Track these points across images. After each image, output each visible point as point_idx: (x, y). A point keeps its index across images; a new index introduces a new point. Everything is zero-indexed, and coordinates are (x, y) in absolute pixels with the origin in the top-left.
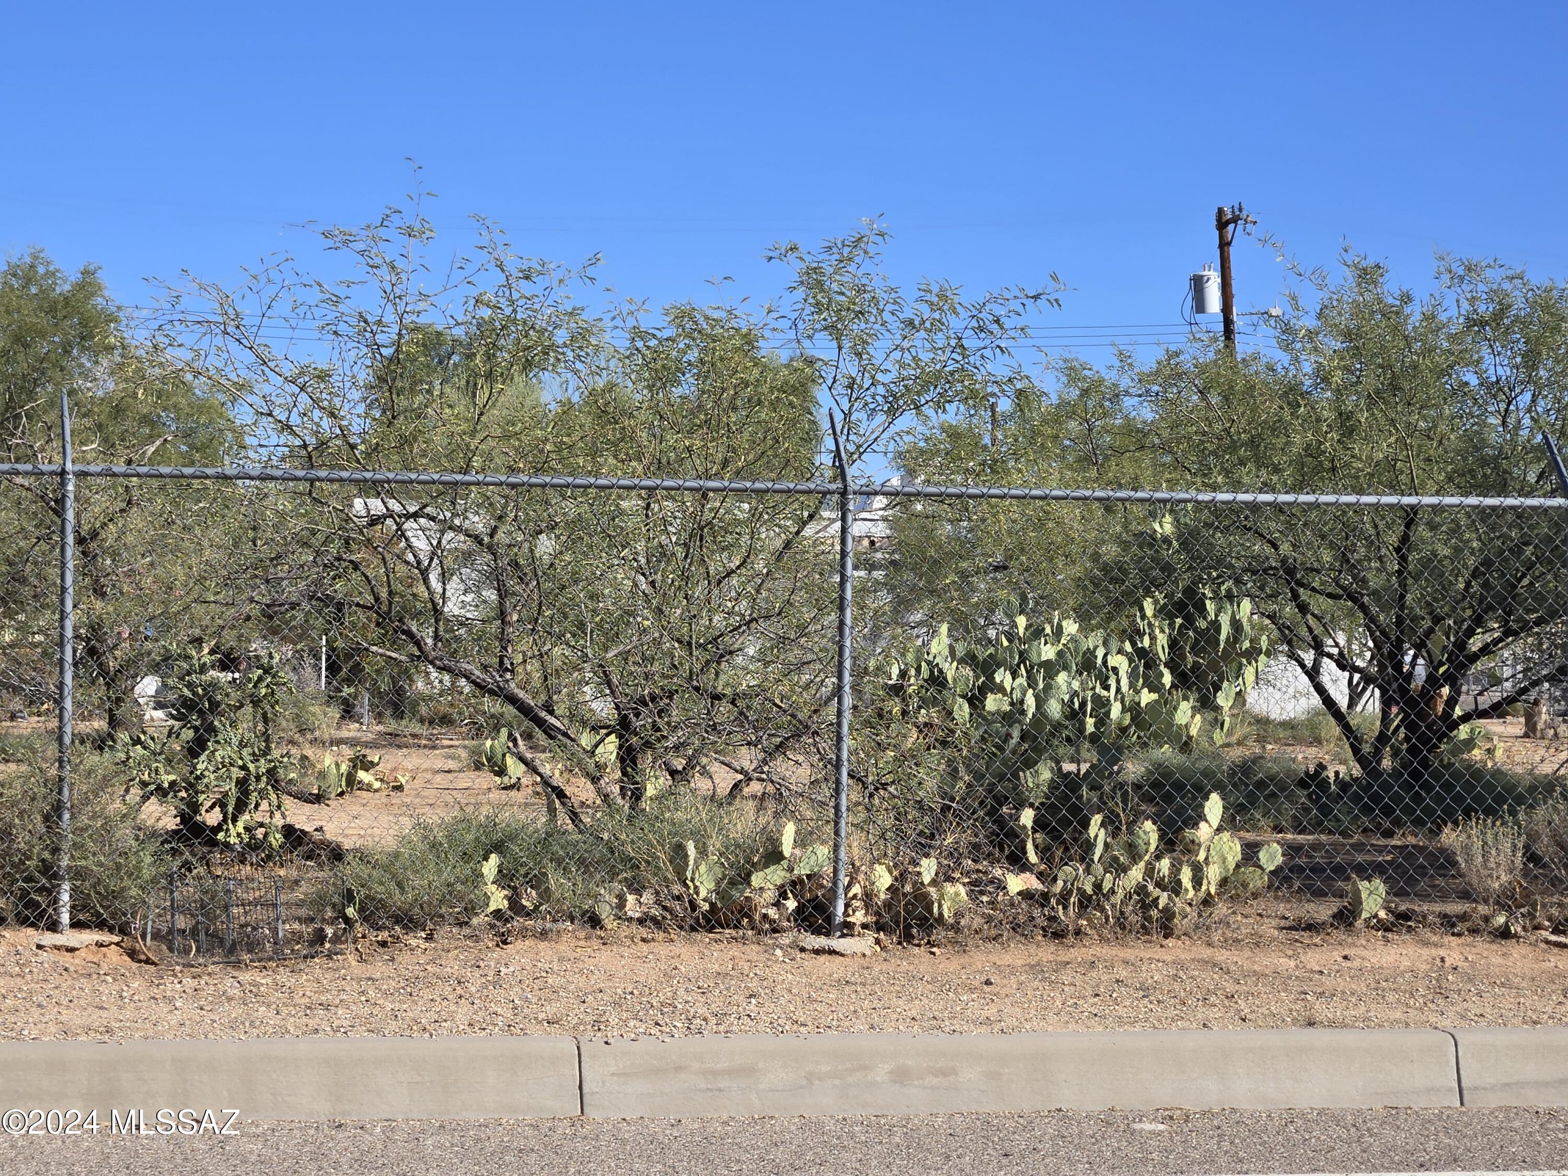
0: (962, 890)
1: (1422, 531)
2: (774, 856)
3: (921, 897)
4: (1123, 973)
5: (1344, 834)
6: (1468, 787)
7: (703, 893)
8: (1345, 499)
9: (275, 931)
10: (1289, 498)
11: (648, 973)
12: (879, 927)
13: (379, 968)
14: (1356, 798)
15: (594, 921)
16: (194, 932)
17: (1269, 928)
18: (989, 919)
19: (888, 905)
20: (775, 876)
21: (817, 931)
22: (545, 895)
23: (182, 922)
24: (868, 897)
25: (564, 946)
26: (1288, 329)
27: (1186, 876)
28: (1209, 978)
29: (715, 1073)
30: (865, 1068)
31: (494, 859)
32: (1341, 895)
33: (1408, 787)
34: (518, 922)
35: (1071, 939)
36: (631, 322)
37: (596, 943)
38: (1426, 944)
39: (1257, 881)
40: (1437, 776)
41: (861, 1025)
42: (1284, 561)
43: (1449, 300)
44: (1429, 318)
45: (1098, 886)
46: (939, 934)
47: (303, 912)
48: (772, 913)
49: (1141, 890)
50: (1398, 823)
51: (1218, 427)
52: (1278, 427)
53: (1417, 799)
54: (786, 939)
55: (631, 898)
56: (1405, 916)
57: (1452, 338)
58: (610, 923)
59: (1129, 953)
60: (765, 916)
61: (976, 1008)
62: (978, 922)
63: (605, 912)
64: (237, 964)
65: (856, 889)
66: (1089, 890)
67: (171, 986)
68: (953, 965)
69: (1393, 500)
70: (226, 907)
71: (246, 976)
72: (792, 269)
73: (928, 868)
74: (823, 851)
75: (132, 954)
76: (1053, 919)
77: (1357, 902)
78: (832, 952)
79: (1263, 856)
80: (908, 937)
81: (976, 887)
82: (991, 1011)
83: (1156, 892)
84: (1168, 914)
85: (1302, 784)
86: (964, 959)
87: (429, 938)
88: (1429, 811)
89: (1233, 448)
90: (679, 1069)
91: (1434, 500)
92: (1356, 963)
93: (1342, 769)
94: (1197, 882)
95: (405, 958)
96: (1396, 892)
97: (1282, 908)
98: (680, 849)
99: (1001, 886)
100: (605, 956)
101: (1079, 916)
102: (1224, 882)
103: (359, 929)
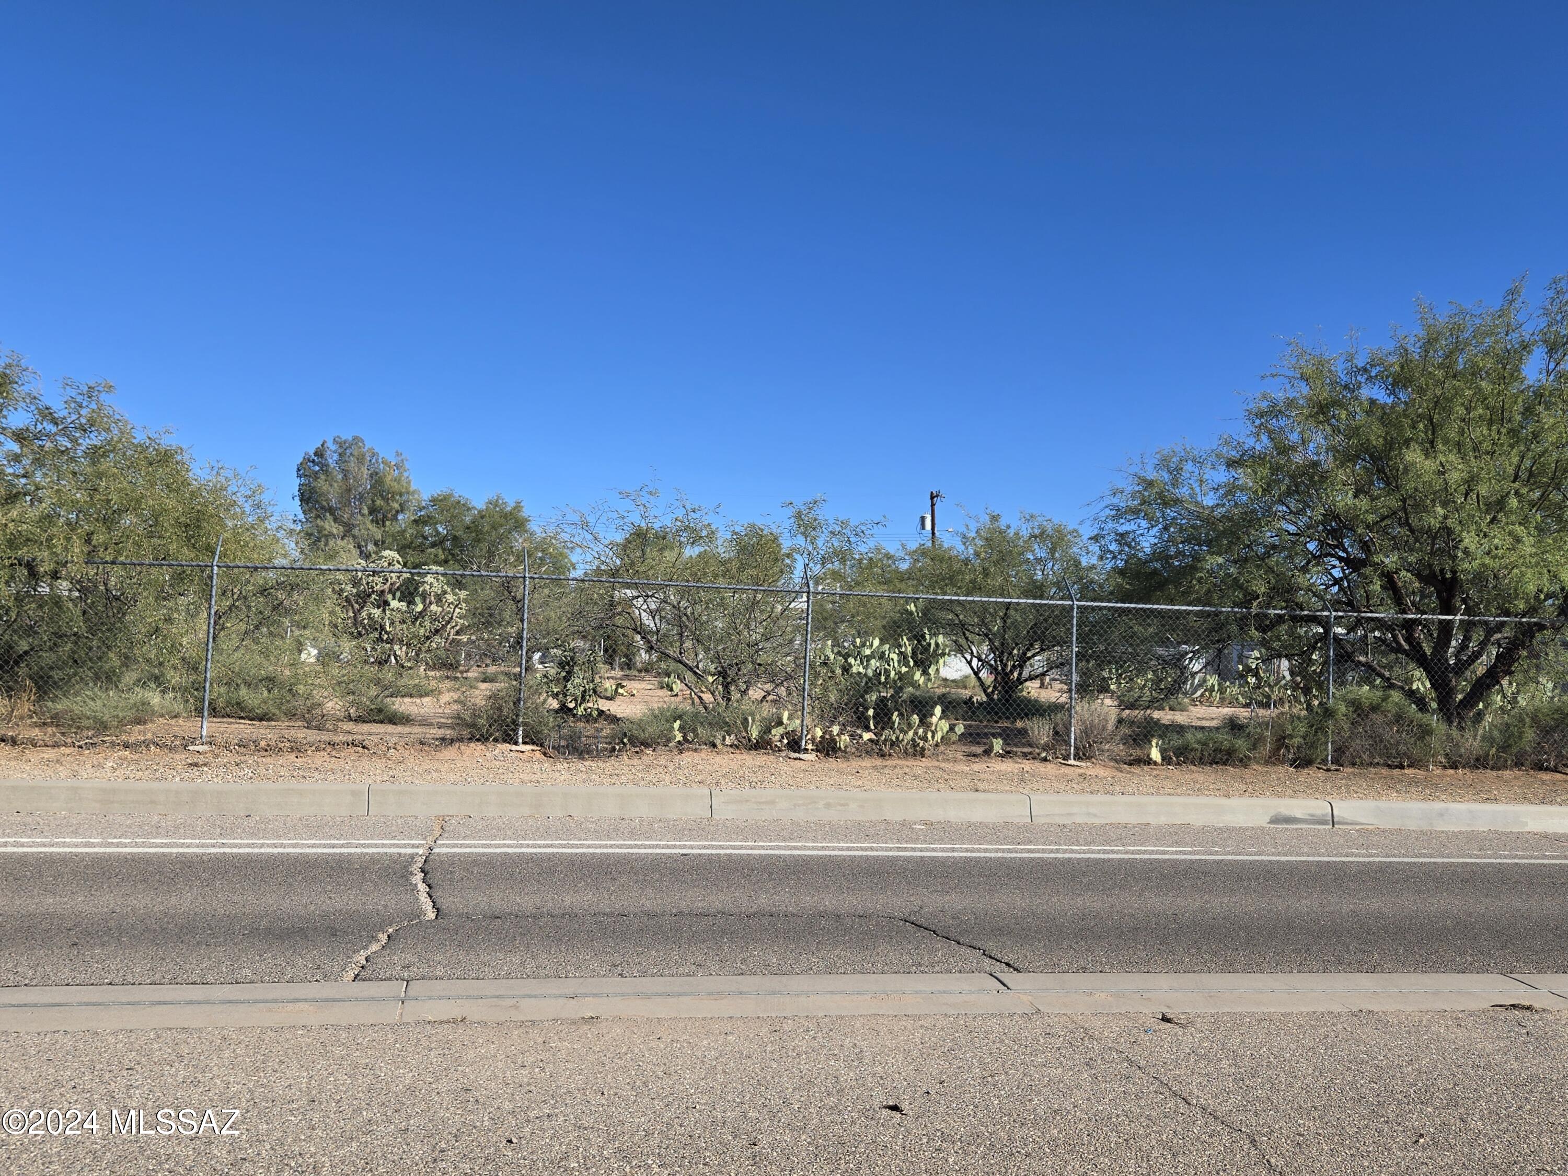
0: (848, 738)
1: (1012, 612)
2: (780, 723)
3: (833, 740)
4: (907, 771)
5: (981, 721)
6: (1026, 706)
7: (754, 736)
8: (984, 599)
9: (597, 747)
10: (964, 598)
11: (734, 765)
12: (817, 751)
13: (636, 761)
14: (985, 708)
15: (714, 746)
16: (568, 746)
17: (959, 755)
18: (857, 749)
19: (820, 742)
20: (781, 730)
21: (795, 752)
22: (696, 735)
23: (563, 743)
24: (813, 740)
25: (703, 755)
26: (964, 537)
27: (929, 735)
28: (938, 773)
29: (760, 803)
30: (815, 802)
31: (678, 722)
32: (985, 744)
33: (1004, 705)
34: (686, 745)
35: (887, 758)
36: (732, 529)
37: (714, 754)
38: (1017, 763)
39: (954, 738)
40: (1015, 701)
41: (812, 787)
42: (960, 622)
43: (1024, 529)
44: (1017, 534)
45: (897, 738)
46: (839, 754)
47: (608, 740)
48: (779, 744)
49: (913, 740)
50: (1000, 718)
51: (938, 572)
52: (960, 572)
53: (1008, 709)
54: (783, 754)
55: (727, 737)
56: (1009, 752)
57: (1025, 542)
58: (720, 747)
59: (909, 763)
60: (776, 746)
61: (855, 782)
62: (853, 750)
63: (718, 742)
64: (583, 759)
65: (809, 736)
66: (894, 739)
67: (559, 766)
68: (845, 765)
69: (1001, 600)
70: (579, 738)
71: (587, 763)
72: (790, 511)
73: (836, 729)
74: (798, 722)
75: (545, 754)
76: (881, 750)
77: (992, 747)
78: (800, 759)
79: (956, 729)
80: (828, 755)
81: (852, 736)
82: (860, 783)
83: (919, 741)
84: (923, 749)
85: (965, 703)
86: (849, 763)
87: (654, 751)
88: (1011, 714)
89: (943, 579)
90: (747, 801)
91: (1016, 601)
92: (992, 769)
93: (979, 698)
94: (933, 737)
95: (645, 758)
96: (1006, 743)
97: (964, 748)
98: (746, 719)
99: (861, 737)
100: (718, 759)
101: (891, 749)
102: (942, 737)
103: (628, 747)
